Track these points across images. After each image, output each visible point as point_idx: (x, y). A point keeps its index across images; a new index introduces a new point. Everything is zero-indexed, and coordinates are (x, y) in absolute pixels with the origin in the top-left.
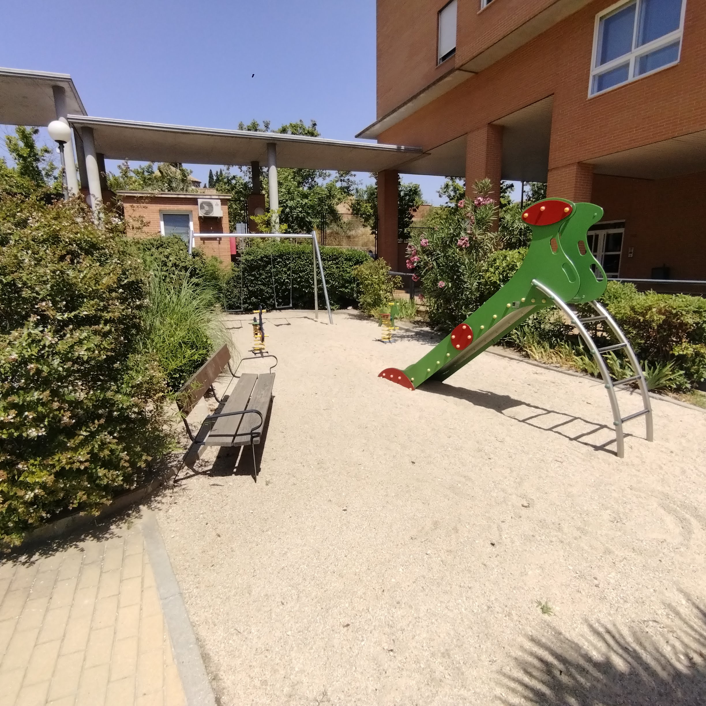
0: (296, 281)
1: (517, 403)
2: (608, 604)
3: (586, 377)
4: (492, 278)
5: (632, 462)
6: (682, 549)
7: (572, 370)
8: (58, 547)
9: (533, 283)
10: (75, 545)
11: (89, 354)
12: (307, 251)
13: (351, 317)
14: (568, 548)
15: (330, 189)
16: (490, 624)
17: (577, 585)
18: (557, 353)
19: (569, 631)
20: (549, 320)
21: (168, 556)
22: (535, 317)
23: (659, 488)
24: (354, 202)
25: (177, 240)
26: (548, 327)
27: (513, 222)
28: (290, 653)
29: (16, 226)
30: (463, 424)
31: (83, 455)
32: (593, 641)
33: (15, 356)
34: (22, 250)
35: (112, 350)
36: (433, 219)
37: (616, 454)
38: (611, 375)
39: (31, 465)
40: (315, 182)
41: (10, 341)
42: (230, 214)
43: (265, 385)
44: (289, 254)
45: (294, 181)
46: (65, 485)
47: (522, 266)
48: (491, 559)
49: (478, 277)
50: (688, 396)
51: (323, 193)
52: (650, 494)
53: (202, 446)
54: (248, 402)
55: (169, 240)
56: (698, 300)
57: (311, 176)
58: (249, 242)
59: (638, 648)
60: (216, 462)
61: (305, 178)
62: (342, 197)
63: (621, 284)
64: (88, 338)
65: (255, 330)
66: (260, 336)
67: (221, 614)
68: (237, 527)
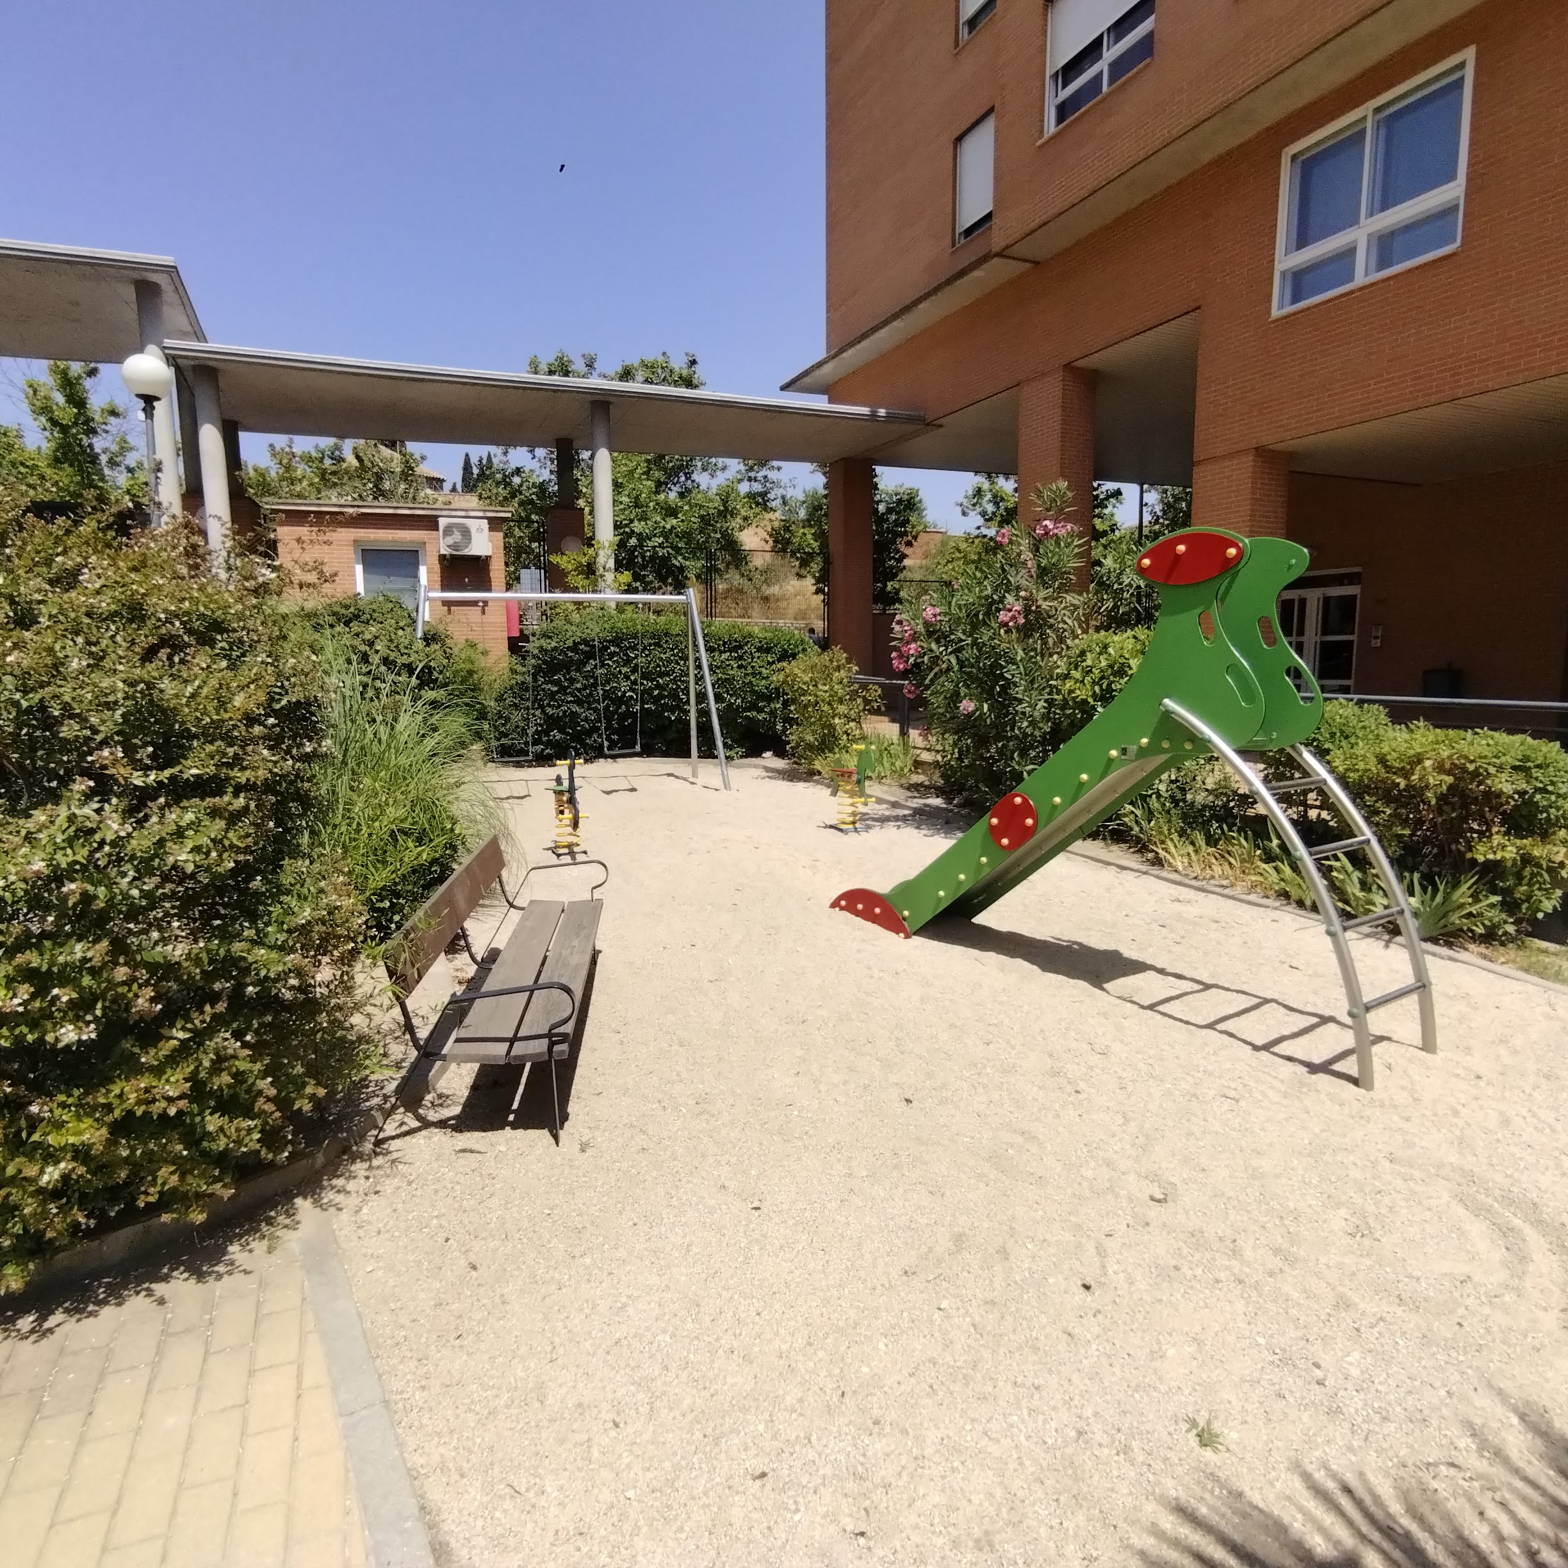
0: (650, 694)
1: (1137, 967)
2: (1347, 1425)
3: (1289, 908)
4: (1078, 692)
5: (1392, 1099)
6: (1508, 1298)
7: (1256, 892)
8: (109, 1296)
9: (1165, 706)
10: (148, 1289)
11: (198, 859)
12: (676, 630)
13: (770, 774)
14: (1254, 1294)
15: (726, 497)
16: (1083, 1471)
17: (1277, 1380)
18: (1223, 857)
19: (1261, 1488)
20: (1204, 783)
21: (359, 1315)
22: (1173, 778)
23: (1453, 1158)
24: (776, 524)
25: (391, 605)
26: (1200, 798)
27: (1121, 574)
28: (632, 1540)
29: (51, 582)
30: (1019, 1015)
31: (174, 1084)
32: (1313, 1510)
33: (39, 865)
34: (65, 636)
35: (247, 850)
36: (948, 562)
37: (1355, 1082)
38: (1340, 905)
39: (59, 1105)
40: (693, 481)
41: (29, 833)
42: (506, 547)
43: (581, 927)
44: (636, 637)
45: (648, 479)
46: (133, 1150)
47: (1140, 666)
48: (1084, 1321)
49: (1047, 690)
50: (1511, 951)
51: (711, 505)
52: (1433, 1171)
53: (438, 1064)
54: (543, 964)
55: (374, 606)
56: (1522, 744)
57: (684, 469)
58: (549, 611)
59: (1414, 1528)
60: (469, 1099)
61: (672, 474)
62: (751, 513)
63: (1356, 708)
64: (195, 825)
65: (560, 803)
66: (571, 816)
67: (476, 1449)
68: (514, 1247)
